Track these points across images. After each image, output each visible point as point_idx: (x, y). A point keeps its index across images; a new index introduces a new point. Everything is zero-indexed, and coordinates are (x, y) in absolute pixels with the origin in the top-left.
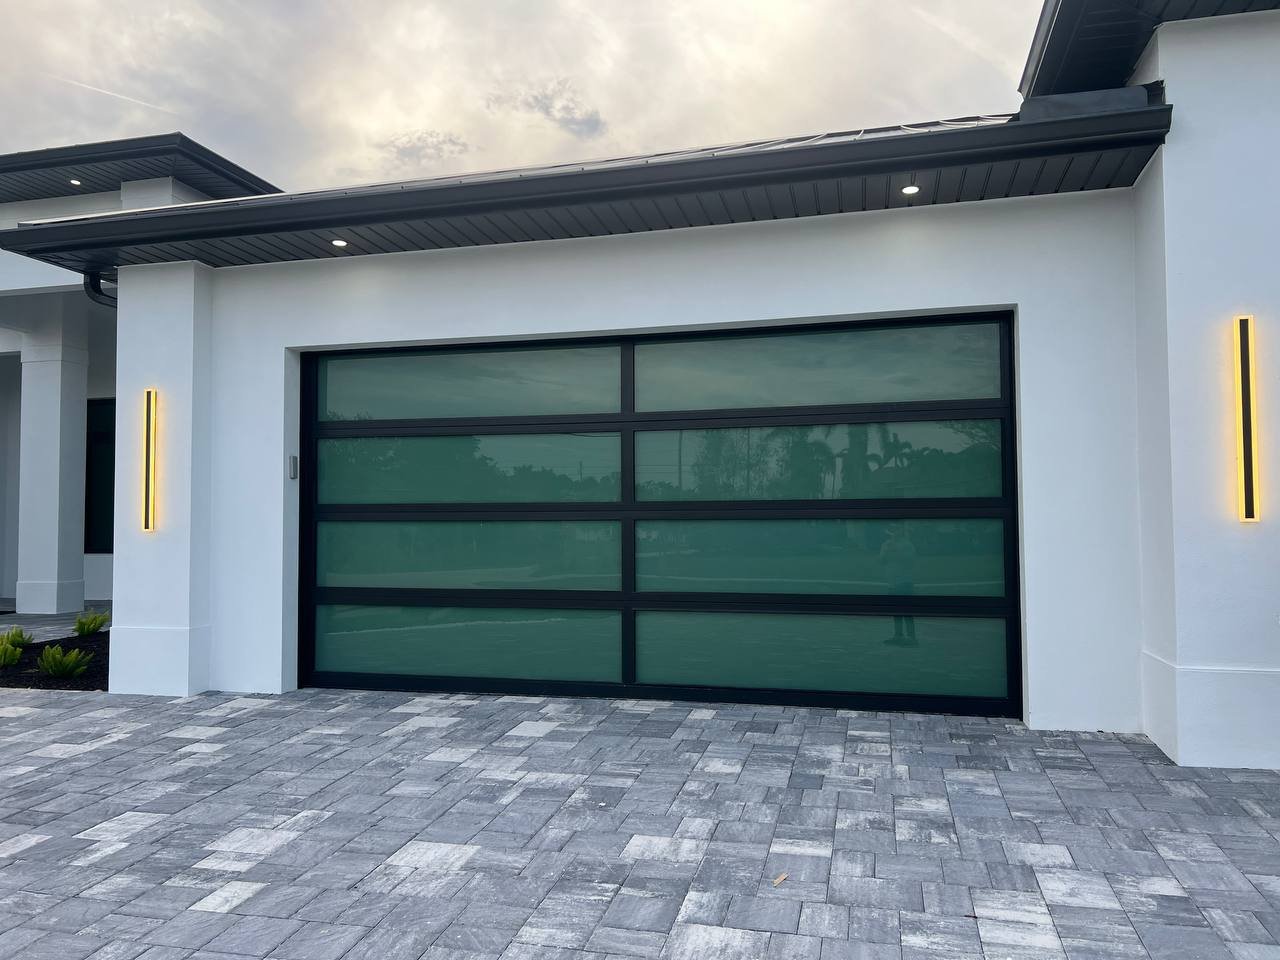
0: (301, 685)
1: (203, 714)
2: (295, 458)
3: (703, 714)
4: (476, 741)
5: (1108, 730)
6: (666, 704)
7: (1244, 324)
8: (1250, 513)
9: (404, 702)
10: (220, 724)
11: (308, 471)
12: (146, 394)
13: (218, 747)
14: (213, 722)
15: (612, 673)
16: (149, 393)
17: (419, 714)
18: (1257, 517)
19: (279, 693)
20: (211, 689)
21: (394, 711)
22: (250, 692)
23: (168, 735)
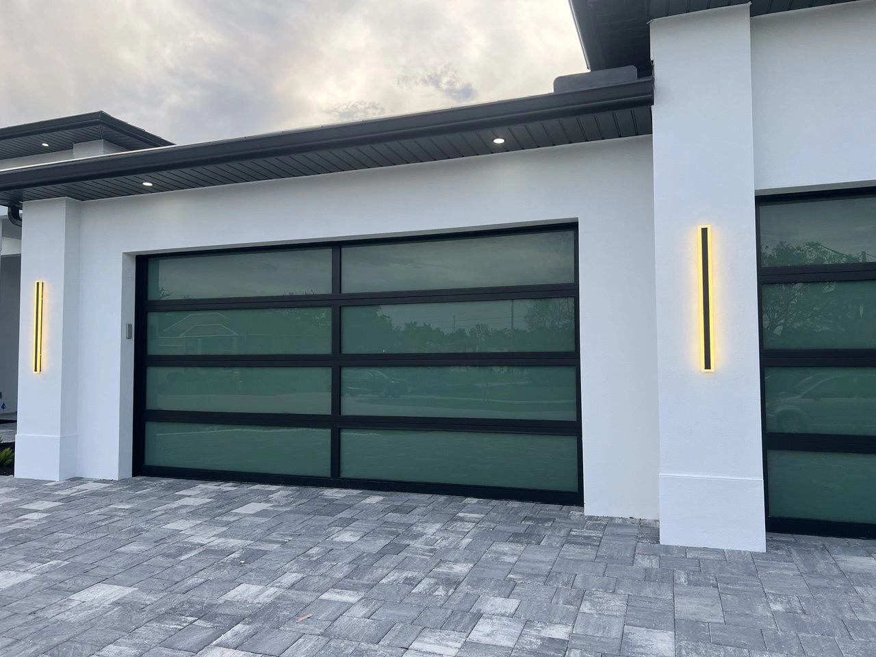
0: (134, 475)
1: (56, 493)
2: (130, 326)
3: (374, 499)
4: (206, 516)
5: (637, 517)
6: (355, 492)
7: (704, 231)
8: (708, 366)
9: (189, 487)
10: (59, 501)
11: (140, 333)
12: (36, 284)
13: (45, 515)
14: (57, 498)
15: (325, 470)
16: (38, 283)
17: (189, 496)
18: (712, 369)
19: (117, 479)
20: (77, 476)
21: (177, 493)
22: (100, 478)
23: (22, 507)
